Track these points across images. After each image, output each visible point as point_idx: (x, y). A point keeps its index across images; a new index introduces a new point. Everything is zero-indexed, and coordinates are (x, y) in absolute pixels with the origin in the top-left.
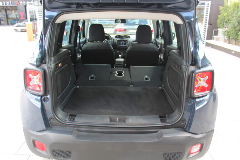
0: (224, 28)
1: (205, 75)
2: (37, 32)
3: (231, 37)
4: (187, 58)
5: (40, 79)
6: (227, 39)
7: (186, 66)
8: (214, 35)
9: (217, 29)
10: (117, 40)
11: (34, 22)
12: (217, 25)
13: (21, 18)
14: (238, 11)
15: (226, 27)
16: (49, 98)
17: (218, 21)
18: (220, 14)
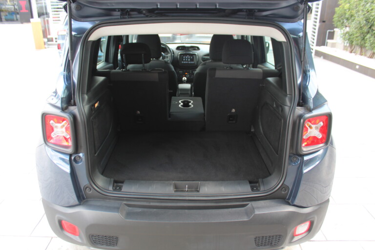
0: (344, 29)
1: (318, 121)
2: (49, 35)
3: (354, 43)
4: (291, 95)
5: (67, 129)
6: (348, 45)
7: (290, 107)
8: (329, 39)
9: (333, 29)
10: (179, 54)
11: (44, 18)
12: (333, 23)
13: (21, 11)
14: (366, 2)
15: (346, 27)
16: (81, 156)
17: (335, 16)
18: (338, 6)
